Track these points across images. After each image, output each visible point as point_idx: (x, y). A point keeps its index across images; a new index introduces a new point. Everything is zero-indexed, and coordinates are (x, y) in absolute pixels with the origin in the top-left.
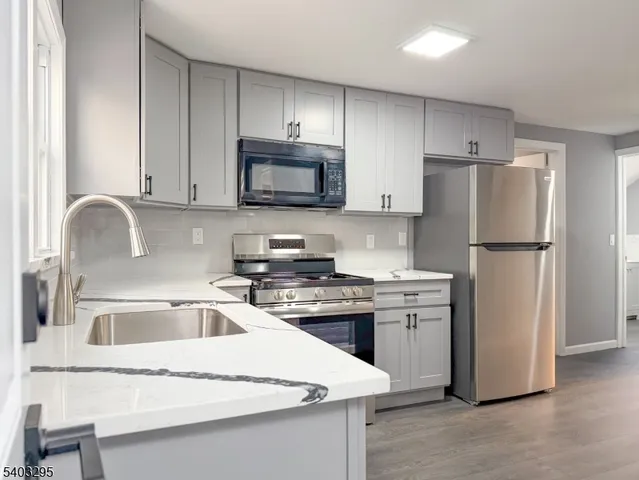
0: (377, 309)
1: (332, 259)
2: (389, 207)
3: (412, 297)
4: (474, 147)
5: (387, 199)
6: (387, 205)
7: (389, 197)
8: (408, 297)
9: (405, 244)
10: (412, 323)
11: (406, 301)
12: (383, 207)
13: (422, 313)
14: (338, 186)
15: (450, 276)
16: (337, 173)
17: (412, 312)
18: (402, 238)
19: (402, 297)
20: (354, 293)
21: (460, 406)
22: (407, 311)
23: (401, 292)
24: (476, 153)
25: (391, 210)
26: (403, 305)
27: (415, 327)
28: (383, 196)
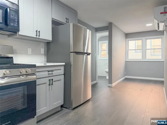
0: (38, 79)
1: (12, 57)
2: (39, 36)
3: (51, 72)
4: (67, 20)
5: (38, 33)
6: (38, 35)
7: (39, 32)
8: (49, 73)
9: (43, 53)
10: (51, 83)
11: (49, 74)
12: (37, 35)
13: (55, 79)
14: (15, 22)
15: (64, 64)
16: (15, 15)
17: (51, 78)
18: (42, 51)
19: (47, 73)
20: (26, 72)
21: (67, 111)
22: (49, 78)
23: (47, 71)
24: (68, 22)
25: (40, 37)
26: (47, 76)
27: (52, 84)
28: (37, 31)
